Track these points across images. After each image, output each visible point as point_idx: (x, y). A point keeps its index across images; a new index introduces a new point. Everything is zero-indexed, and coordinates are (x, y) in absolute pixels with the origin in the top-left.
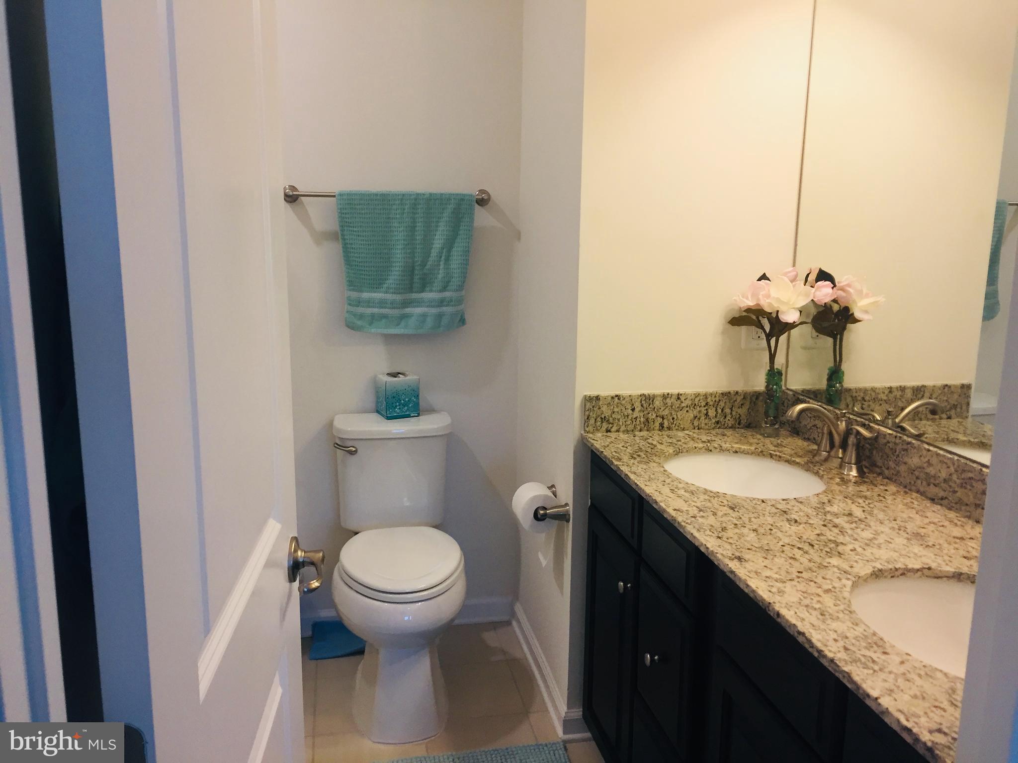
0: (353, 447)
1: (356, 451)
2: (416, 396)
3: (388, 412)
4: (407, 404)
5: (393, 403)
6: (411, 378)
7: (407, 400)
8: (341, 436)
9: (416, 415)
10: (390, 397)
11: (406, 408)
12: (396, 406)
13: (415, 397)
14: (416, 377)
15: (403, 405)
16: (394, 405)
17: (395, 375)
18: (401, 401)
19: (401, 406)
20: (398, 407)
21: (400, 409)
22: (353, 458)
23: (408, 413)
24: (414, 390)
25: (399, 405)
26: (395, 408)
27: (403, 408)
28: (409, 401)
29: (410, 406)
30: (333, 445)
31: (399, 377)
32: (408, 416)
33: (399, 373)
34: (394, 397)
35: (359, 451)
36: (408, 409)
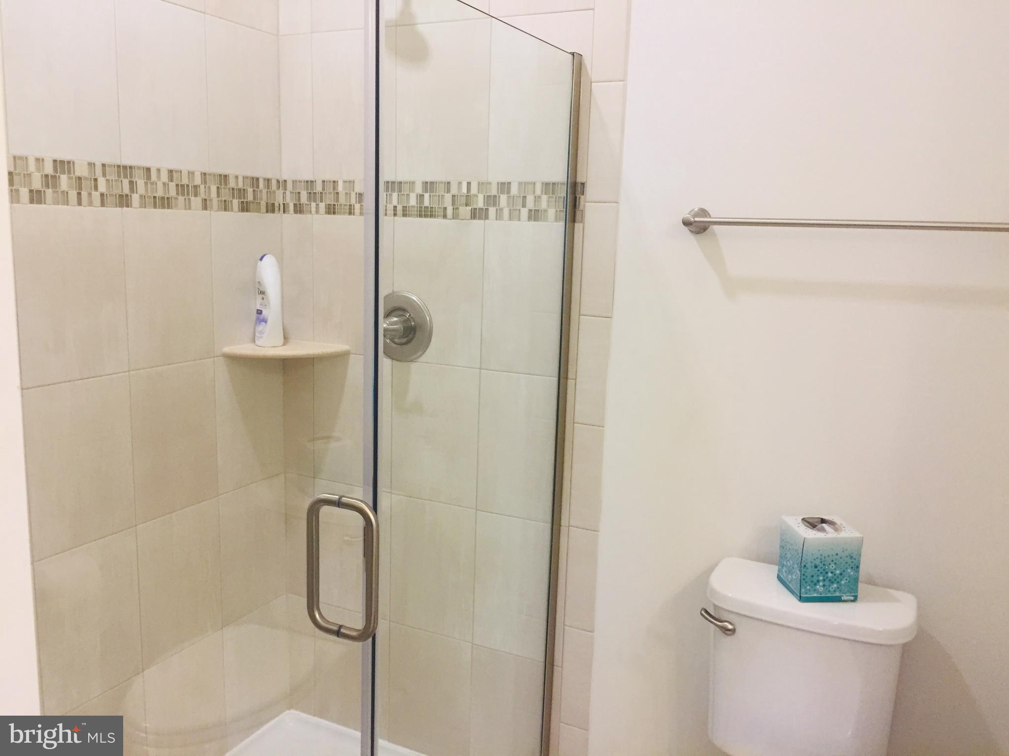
0: (731, 623)
1: (733, 631)
2: (854, 567)
3: (803, 590)
4: (838, 580)
5: (812, 576)
6: (848, 533)
7: (838, 572)
8: (716, 603)
9: (852, 598)
10: (808, 565)
11: (835, 585)
12: (818, 581)
13: (852, 568)
14: (858, 535)
15: (830, 580)
16: (815, 579)
17: (814, 523)
18: (827, 573)
19: (827, 583)
20: (821, 584)
21: (824, 586)
22: (727, 640)
23: (837, 594)
24: (851, 557)
25: (824, 580)
26: (815, 585)
27: (830, 586)
28: (841, 574)
29: (843, 582)
30: (699, 612)
31: (823, 530)
32: (838, 600)
33: (823, 521)
34: (816, 567)
35: (738, 630)
36: (838, 588)
